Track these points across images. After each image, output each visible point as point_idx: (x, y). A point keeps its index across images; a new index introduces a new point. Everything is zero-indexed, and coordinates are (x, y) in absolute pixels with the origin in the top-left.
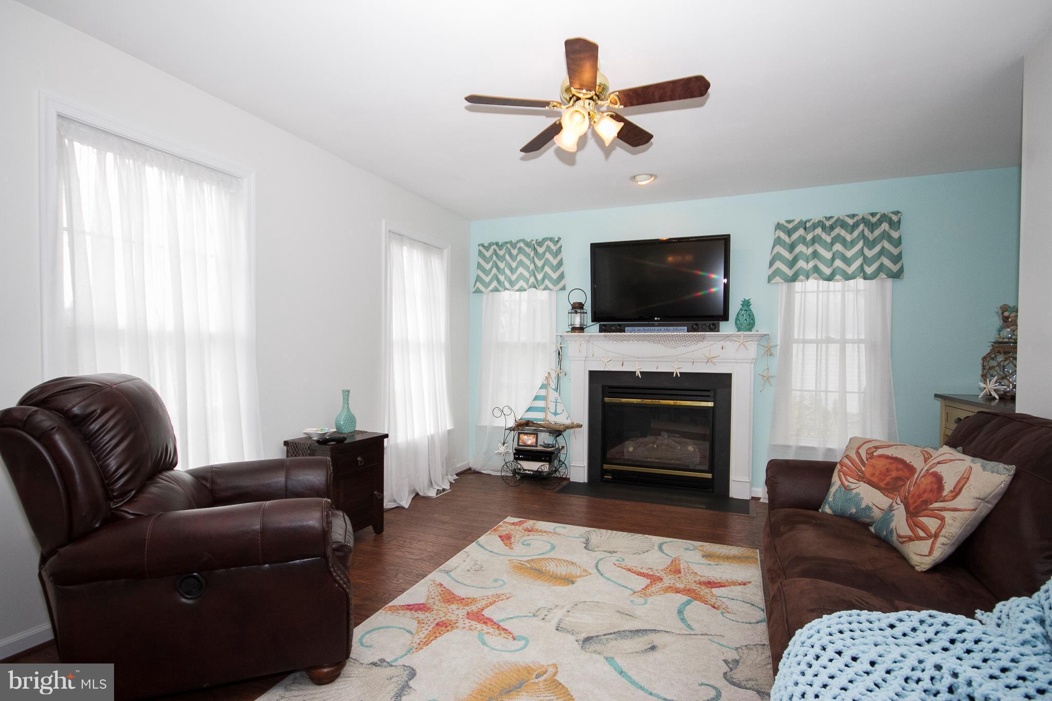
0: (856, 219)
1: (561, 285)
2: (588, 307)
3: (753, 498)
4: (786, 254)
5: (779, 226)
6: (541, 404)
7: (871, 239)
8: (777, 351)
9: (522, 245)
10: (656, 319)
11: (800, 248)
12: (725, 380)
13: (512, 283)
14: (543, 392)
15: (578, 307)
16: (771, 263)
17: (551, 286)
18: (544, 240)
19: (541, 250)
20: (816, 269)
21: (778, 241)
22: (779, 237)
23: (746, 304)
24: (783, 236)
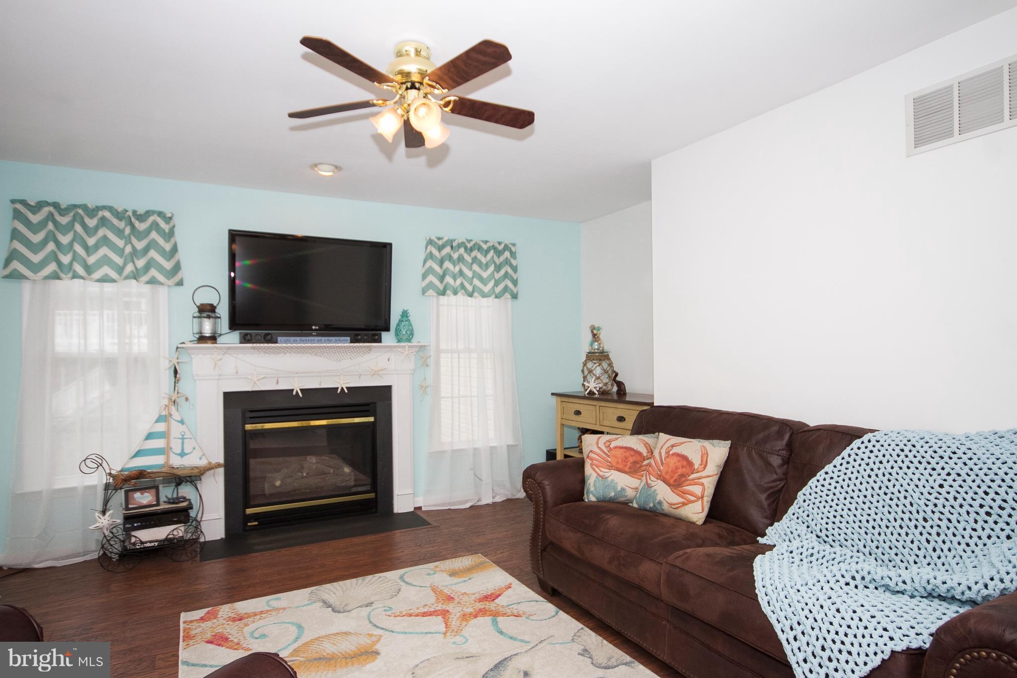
0: (488, 244)
1: (176, 279)
2: (223, 310)
3: (415, 508)
4: (437, 268)
5: (430, 242)
6: (159, 443)
7: (498, 263)
8: (431, 361)
9: (107, 214)
10: (314, 327)
11: (447, 264)
12: (385, 392)
13: (89, 269)
14: (161, 427)
15: (207, 310)
16: (424, 276)
17: (161, 278)
18: (149, 213)
19: (141, 226)
20: (462, 286)
21: (431, 256)
22: (431, 253)
23: (405, 314)
24: (435, 252)
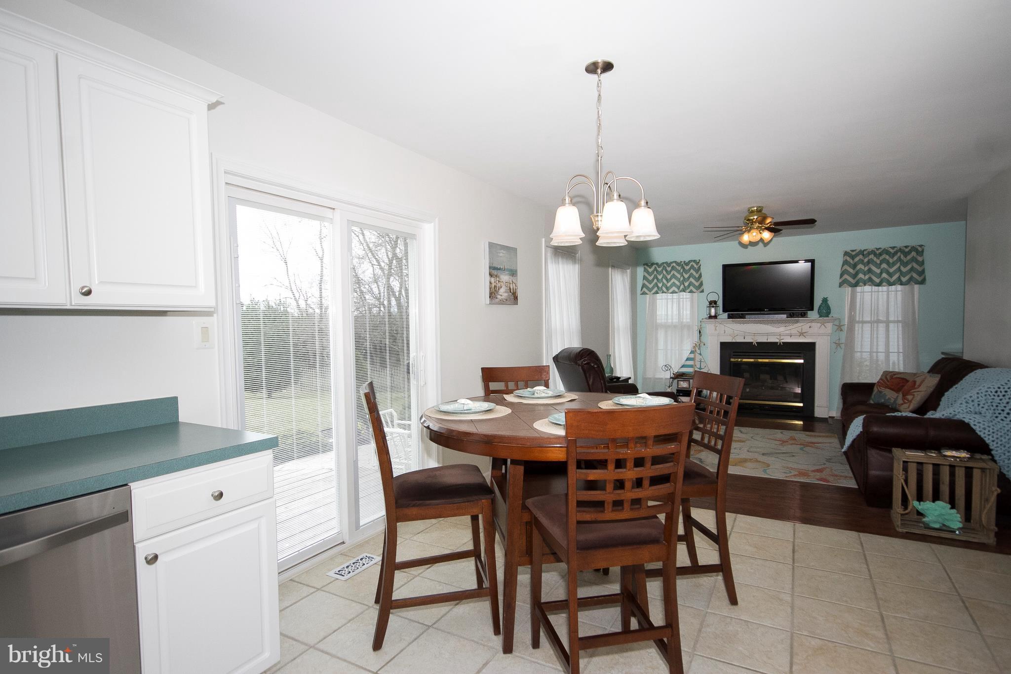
0: (895, 250)
1: (701, 290)
2: (720, 303)
3: (830, 417)
4: (851, 270)
5: (846, 254)
6: (690, 363)
7: (905, 261)
8: (845, 328)
9: (674, 264)
10: (766, 310)
11: (860, 266)
12: (811, 347)
13: (668, 289)
14: (692, 356)
15: (713, 303)
16: (841, 276)
17: (694, 290)
18: (690, 262)
19: (687, 268)
20: (870, 280)
21: (845, 263)
22: (846, 260)
23: (825, 300)
24: (848, 259)
